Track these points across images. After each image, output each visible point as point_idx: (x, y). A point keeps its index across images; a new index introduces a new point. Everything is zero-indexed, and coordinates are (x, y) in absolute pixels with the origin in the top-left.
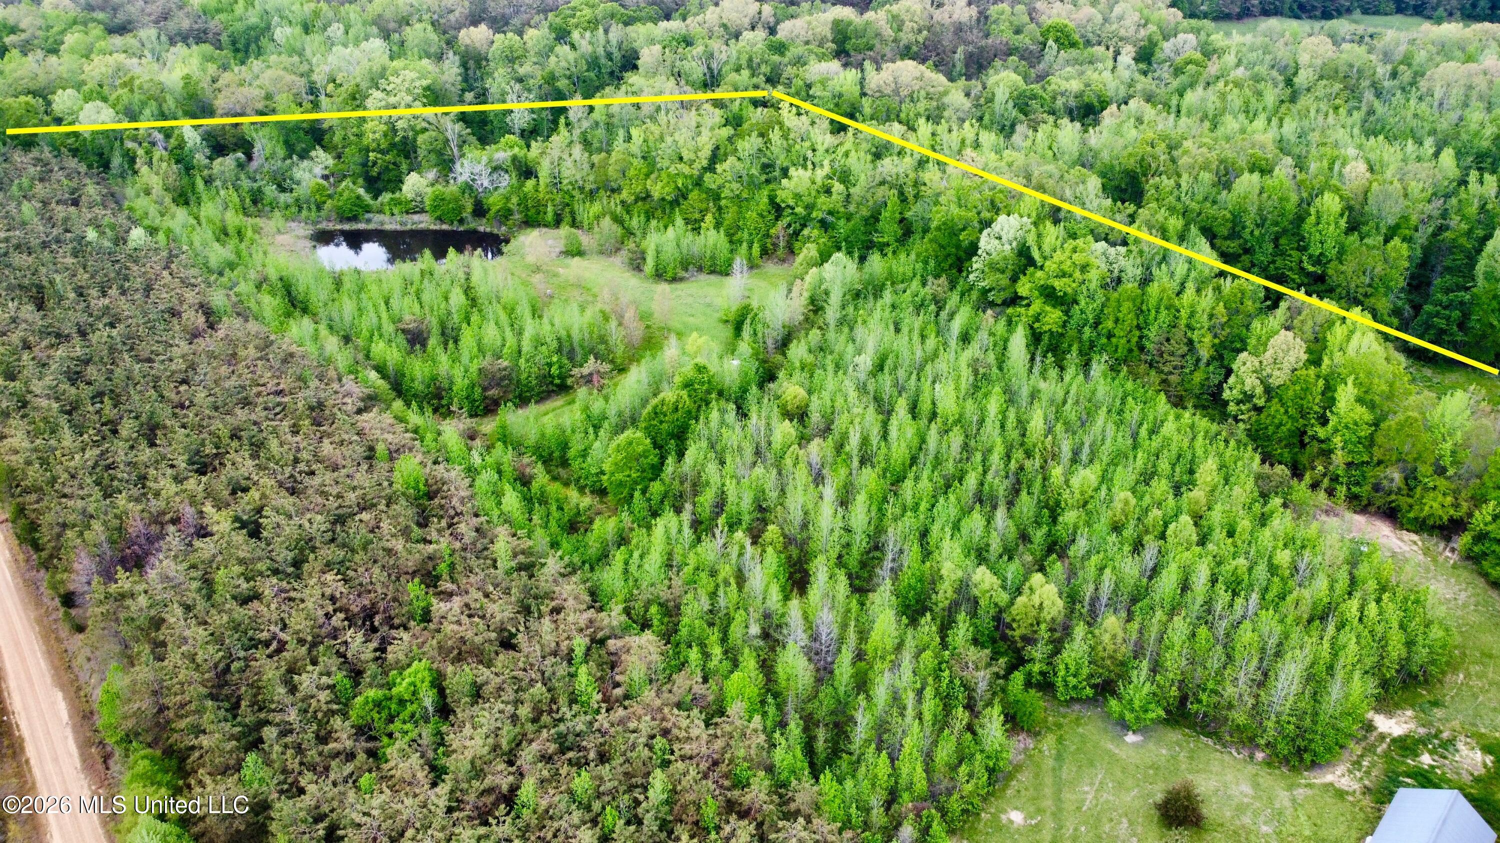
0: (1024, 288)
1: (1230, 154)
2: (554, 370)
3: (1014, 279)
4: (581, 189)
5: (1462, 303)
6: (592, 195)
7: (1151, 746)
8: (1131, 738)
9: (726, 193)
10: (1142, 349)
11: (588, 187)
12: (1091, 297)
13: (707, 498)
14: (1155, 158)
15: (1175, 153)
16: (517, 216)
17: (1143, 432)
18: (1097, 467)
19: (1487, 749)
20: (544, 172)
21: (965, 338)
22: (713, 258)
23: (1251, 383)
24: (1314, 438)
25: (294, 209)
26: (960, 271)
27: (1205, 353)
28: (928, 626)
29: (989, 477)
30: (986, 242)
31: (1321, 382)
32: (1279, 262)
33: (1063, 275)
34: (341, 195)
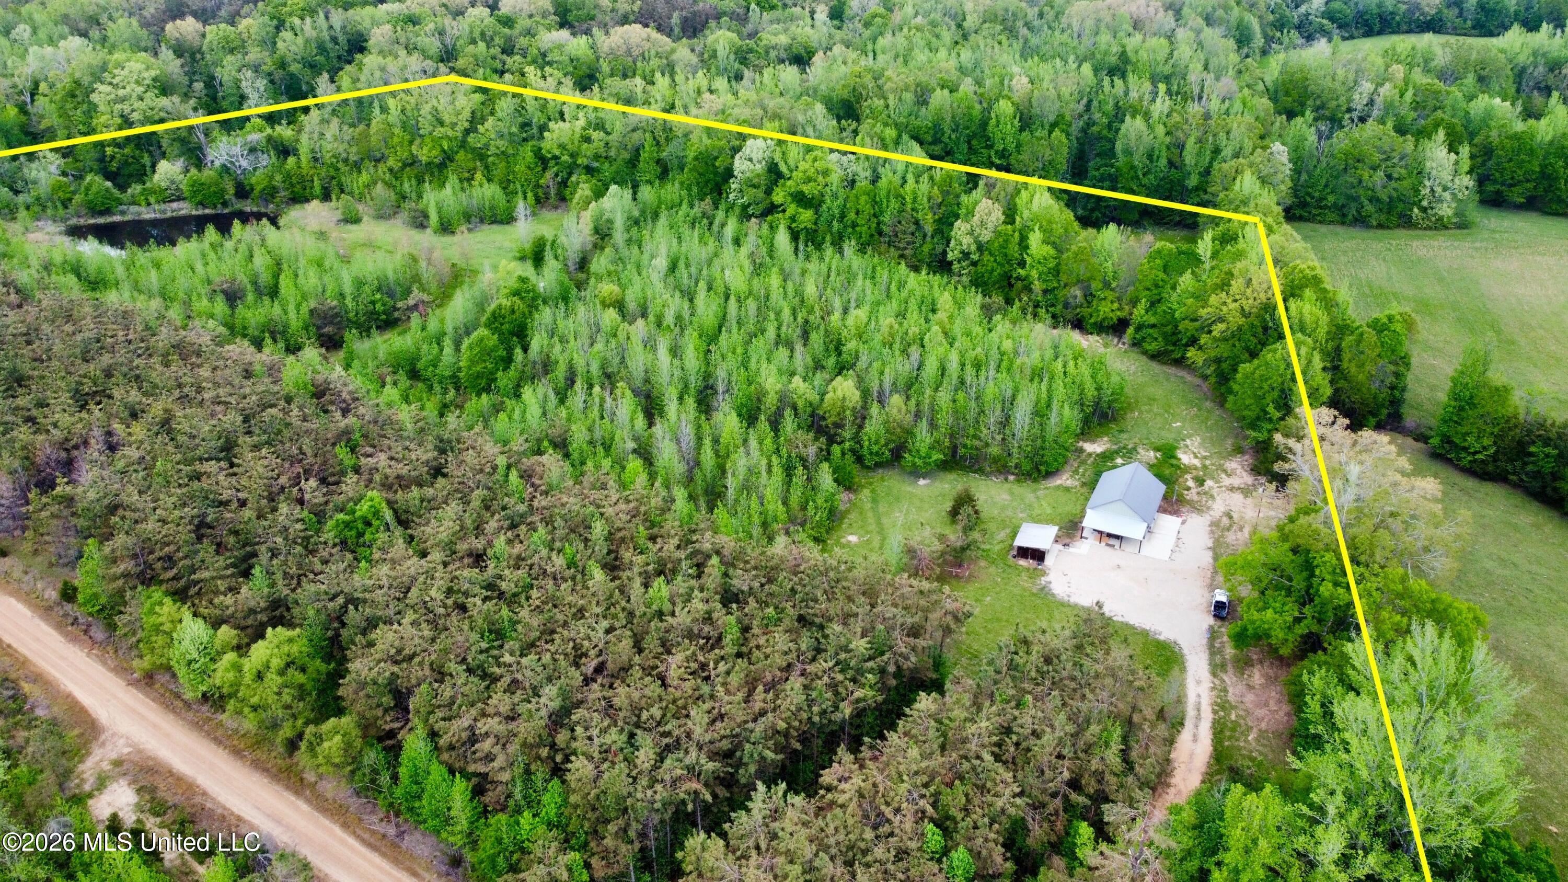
0: (778, 196)
1: (924, 79)
3: (769, 192)
4: (346, 161)
5: (1110, 175)
6: (357, 167)
7: (936, 485)
8: (922, 482)
9: (493, 150)
10: (880, 233)
11: (353, 158)
12: (835, 196)
14: (865, 87)
15: (880, 82)
16: (283, 194)
17: (893, 288)
18: (864, 311)
19: (1157, 449)
20: (304, 149)
21: (737, 242)
22: (492, 208)
23: (967, 243)
24: (1019, 278)
25: (37, 209)
26: (720, 194)
27: (929, 229)
28: (763, 424)
29: (784, 329)
30: (740, 165)
31: (1017, 235)
33: (809, 180)
34: (88, 189)
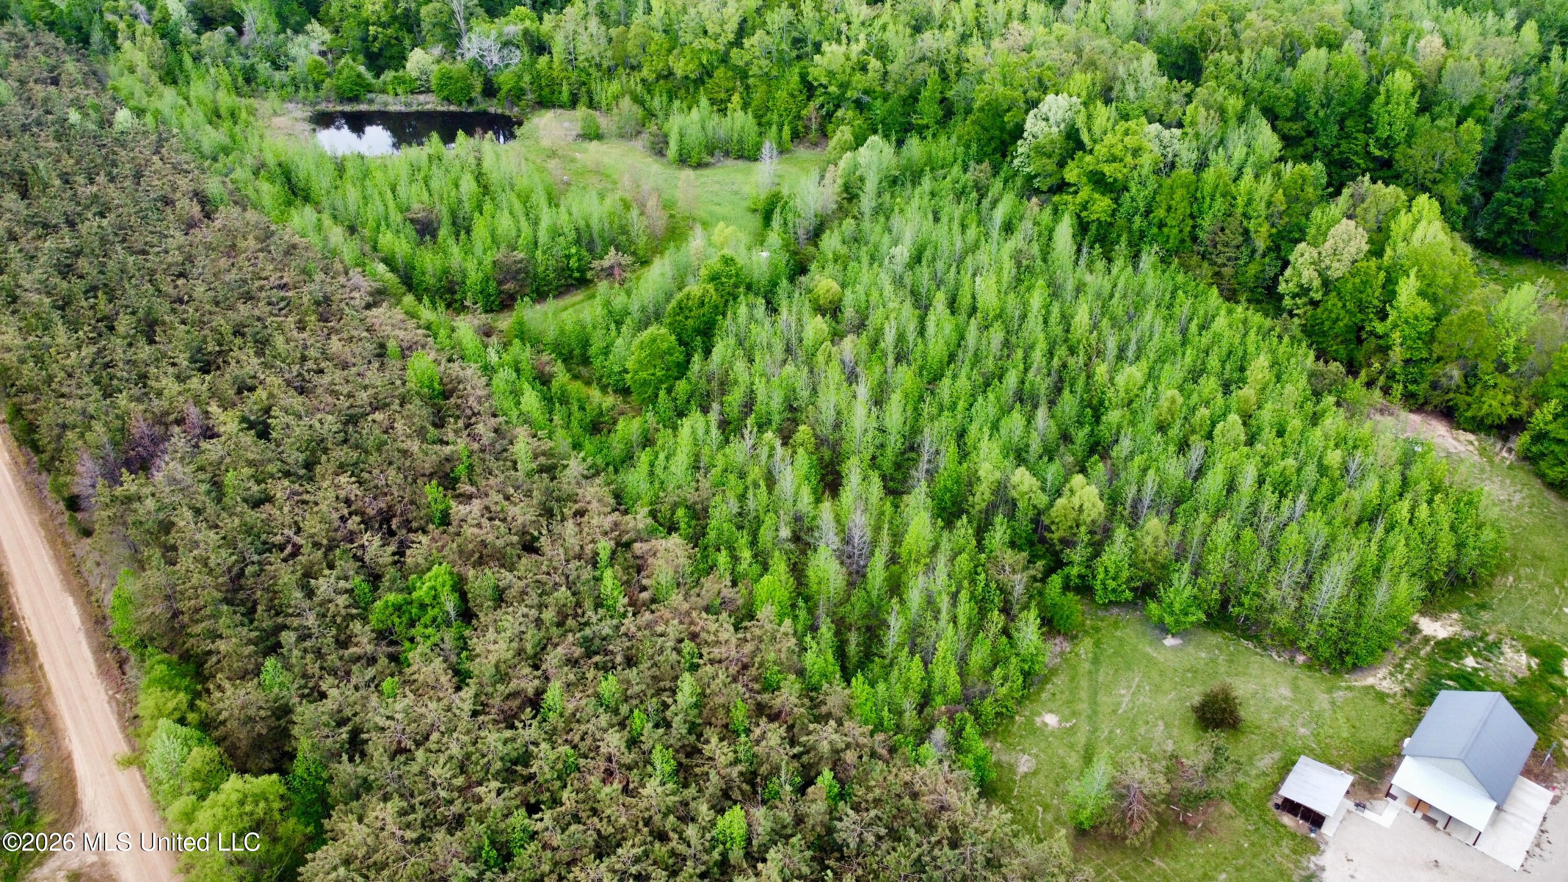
0: (1071, 174)
1: (1296, 27)
2: (573, 263)
3: (1062, 164)
4: (599, 66)
5: (1535, 190)
6: (610, 72)
7: (1191, 649)
8: (1169, 641)
9: (754, 70)
10: (1195, 239)
11: (605, 64)
12: (1143, 184)
13: (735, 397)
14: (1215, 31)
15: (1237, 26)
16: (530, 96)
17: (1193, 328)
18: (1144, 364)
19: (1533, 652)
20: (558, 46)
21: (1008, 228)
22: (740, 141)
23: (1309, 275)
24: (1372, 333)
25: (290, 89)
26: (1004, 156)
27: (1261, 244)
28: (964, 529)
29: (1030, 375)
30: (1032, 124)
31: (1382, 275)
32: (1344, 146)
33: (1114, 159)
34: (340, 73)
